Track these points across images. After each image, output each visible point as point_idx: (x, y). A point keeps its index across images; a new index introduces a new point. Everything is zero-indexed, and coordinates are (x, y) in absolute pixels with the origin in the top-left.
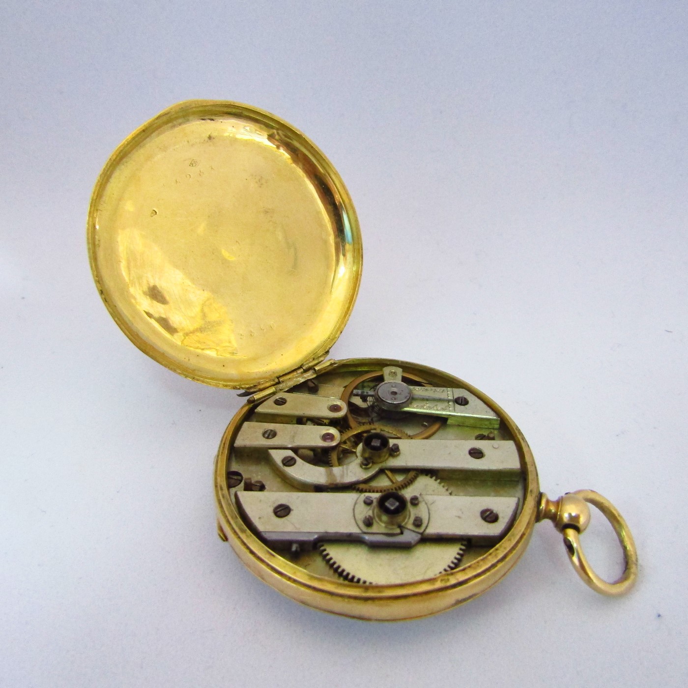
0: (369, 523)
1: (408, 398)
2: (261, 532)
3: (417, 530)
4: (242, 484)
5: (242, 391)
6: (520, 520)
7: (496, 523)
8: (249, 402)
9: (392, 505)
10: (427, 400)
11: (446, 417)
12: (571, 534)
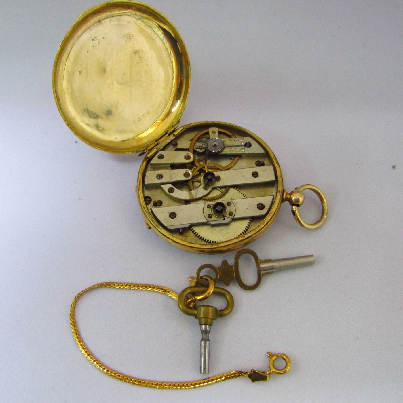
0: (210, 216)
1: (222, 147)
2: (166, 226)
3: (231, 217)
4: (152, 202)
5: (141, 152)
6: (274, 206)
7: (264, 209)
8: (146, 158)
9: (219, 209)
10: (232, 146)
11: (241, 154)
12: (295, 208)
